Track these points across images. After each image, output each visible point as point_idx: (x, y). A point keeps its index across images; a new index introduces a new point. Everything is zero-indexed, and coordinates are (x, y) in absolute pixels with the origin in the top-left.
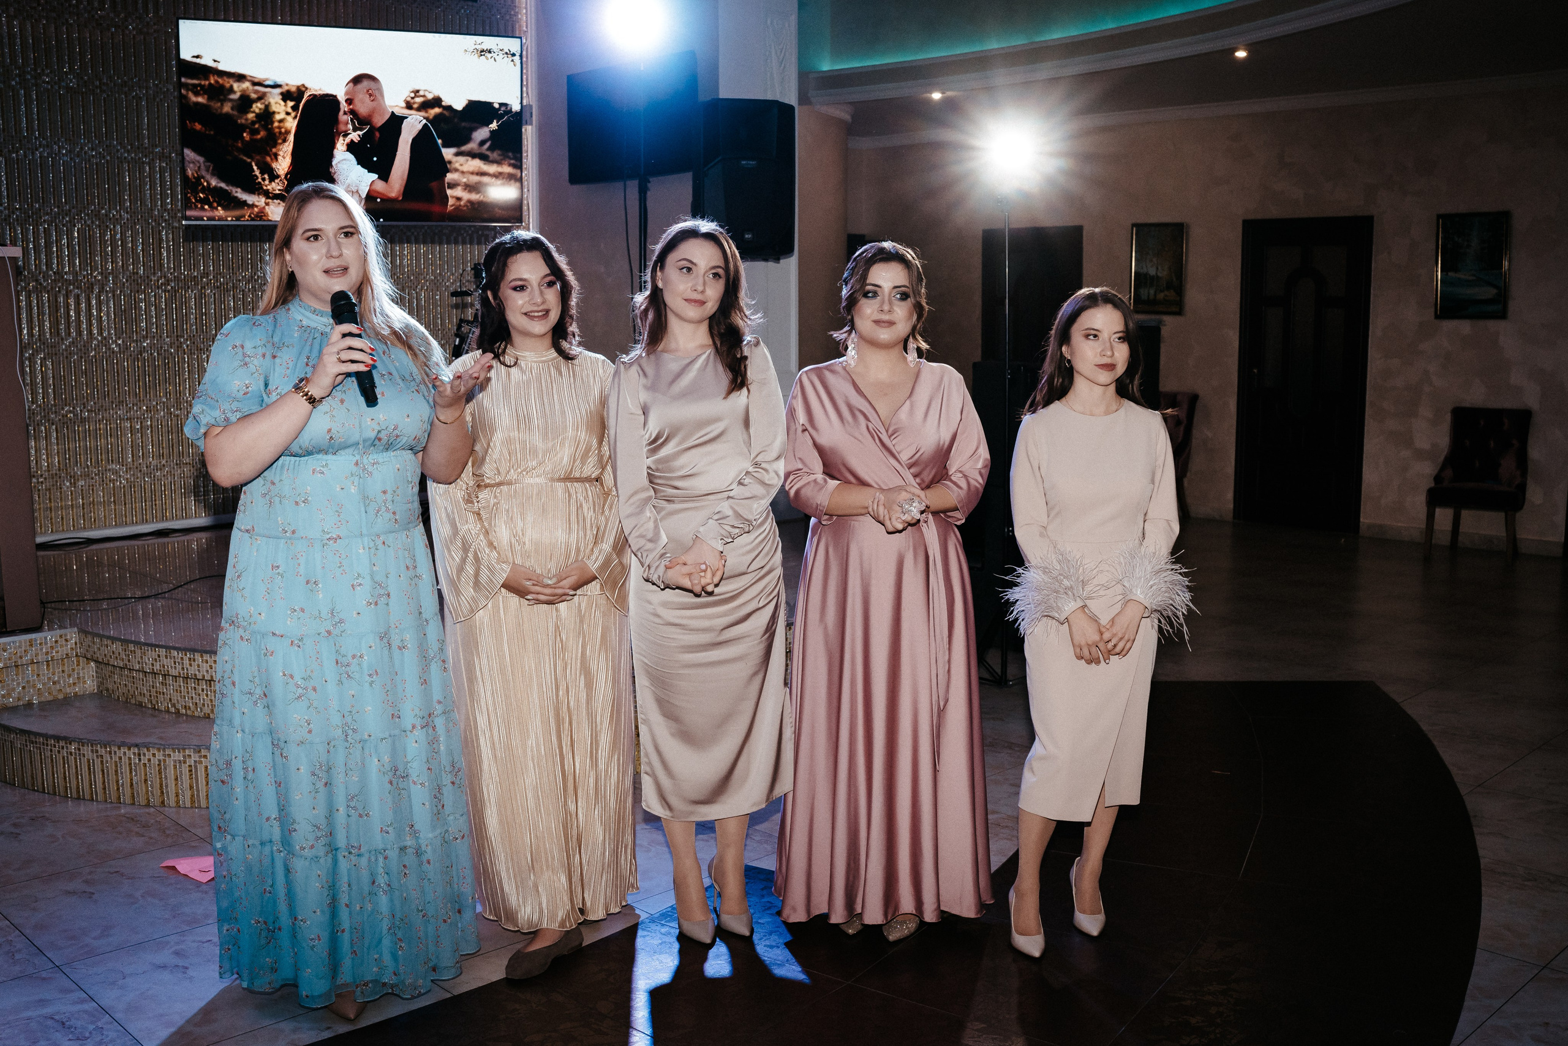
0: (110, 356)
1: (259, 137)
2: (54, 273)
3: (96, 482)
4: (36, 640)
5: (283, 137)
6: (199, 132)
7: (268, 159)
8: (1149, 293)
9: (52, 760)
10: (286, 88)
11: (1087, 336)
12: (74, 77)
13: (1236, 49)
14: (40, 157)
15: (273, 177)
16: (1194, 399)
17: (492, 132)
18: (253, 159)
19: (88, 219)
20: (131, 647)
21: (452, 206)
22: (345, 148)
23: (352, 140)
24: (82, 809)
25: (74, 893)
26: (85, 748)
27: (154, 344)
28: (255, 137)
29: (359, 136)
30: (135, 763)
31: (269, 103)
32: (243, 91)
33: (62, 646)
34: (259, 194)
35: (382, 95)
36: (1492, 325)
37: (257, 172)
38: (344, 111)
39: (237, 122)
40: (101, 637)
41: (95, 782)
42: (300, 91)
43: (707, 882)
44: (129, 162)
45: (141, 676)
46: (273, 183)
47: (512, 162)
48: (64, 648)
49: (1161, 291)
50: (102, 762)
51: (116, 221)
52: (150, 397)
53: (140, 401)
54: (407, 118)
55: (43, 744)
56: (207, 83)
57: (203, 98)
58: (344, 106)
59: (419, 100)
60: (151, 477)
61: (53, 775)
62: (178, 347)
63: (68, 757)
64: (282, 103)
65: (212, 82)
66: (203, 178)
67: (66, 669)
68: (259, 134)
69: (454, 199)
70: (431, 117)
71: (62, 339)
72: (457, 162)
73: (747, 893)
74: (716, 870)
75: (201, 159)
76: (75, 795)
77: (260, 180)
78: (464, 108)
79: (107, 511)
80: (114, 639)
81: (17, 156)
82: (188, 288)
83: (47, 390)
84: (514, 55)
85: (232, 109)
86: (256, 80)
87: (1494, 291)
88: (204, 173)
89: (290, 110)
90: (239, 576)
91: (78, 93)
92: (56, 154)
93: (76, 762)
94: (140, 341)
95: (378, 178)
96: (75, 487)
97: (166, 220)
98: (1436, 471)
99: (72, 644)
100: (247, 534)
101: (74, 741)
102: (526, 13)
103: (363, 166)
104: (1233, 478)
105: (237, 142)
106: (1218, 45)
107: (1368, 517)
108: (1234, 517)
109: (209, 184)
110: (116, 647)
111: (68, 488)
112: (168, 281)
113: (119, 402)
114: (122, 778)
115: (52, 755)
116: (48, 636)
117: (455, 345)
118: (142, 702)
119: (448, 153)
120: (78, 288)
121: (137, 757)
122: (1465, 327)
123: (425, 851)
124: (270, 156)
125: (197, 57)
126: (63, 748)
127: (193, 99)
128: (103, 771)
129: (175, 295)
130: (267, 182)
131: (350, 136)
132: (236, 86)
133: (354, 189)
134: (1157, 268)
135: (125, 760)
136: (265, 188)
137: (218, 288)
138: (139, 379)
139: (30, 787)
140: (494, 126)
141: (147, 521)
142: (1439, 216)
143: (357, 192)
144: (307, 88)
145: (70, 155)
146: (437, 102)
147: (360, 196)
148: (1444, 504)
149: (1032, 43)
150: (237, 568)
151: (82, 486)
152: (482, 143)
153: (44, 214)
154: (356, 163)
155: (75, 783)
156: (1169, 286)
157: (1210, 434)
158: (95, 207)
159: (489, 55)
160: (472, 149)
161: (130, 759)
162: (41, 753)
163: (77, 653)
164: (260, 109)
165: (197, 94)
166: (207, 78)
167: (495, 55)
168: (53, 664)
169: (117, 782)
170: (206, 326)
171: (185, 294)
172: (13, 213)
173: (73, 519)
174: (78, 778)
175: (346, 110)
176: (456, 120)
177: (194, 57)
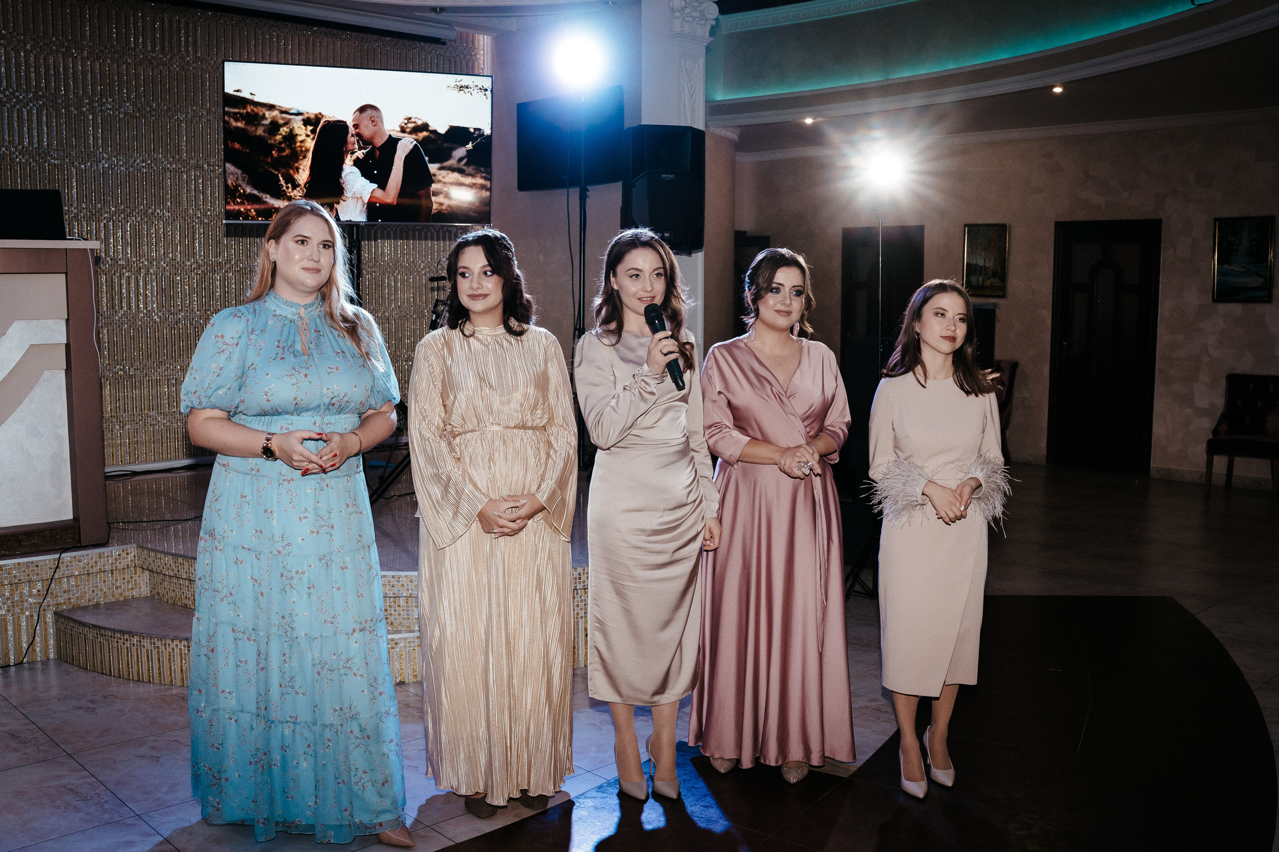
0: (153, 326)
1: (285, 154)
2: (111, 259)
3: (140, 426)
4: (104, 553)
5: (303, 155)
6: (238, 150)
7: (292, 171)
8: (978, 280)
9: (118, 650)
10: (306, 116)
11: (936, 314)
12: (130, 105)
13: (1053, 86)
14: (103, 168)
15: (295, 186)
16: (1015, 366)
17: (468, 151)
18: (279, 172)
19: (138, 216)
20: (180, 560)
21: (436, 209)
22: (352, 163)
23: (358, 157)
24: (142, 689)
25: (143, 757)
26: (145, 640)
27: (187, 316)
28: (281, 154)
29: (363, 153)
30: (185, 654)
31: (293, 127)
32: (274, 117)
33: (124, 559)
34: (283, 199)
35: (382, 122)
36: (1260, 308)
37: (283, 182)
38: (352, 134)
39: (267, 142)
40: (156, 551)
41: (152, 668)
42: (318, 118)
43: (644, 757)
44: (171, 171)
45: (187, 584)
46: (295, 191)
47: (484, 175)
48: (126, 561)
49: (989, 279)
50: (158, 652)
51: (160, 218)
52: (183, 358)
53: (175, 361)
54: (401, 139)
55: (111, 637)
56: (245, 111)
57: (242, 123)
58: (352, 130)
59: (411, 125)
60: (183, 422)
61: (119, 661)
62: (206, 318)
63: (131, 648)
64: (304, 127)
65: (249, 110)
66: (240, 186)
67: (126, 576)
68: (285, 151)
69: (437, 205)
70: (420, 139)
71: (116, 312)
72: (440, 175)
73: (678, 765)
74: (653, 745)
75: (239, 172)
76: (136, 678)
77: (284, 188)
78: (446, 132)
79: (147, 449)
80: (167, 554)
81: (85, 167)
82: (215, 271)
83: (103, 353)
84: (486, 90)
85: (264, 132)
86: (283, 109)
87: (1261, 280)
88: (240, 182)
89: (309, 133)
90: (216, 500)
91: (134, 117)
92: (114, 165)
93: (137, 651)
94: (177, 313)
95: (378, 187)
96: (123, 430)
97: (198, 218)
98: (1215, 424)
99: (131, 557)
100: (224, 468)
101: (137, 635)
102: (484, 54)
103: (366, 178)
104: (1046, 430)
105: (268, 159)
106: (1039, 83)
107: (1158, 462)
108: (1047, 462)
109: (244, 191)
110: (169, 559)
111: (118, 431)
112: (199, 266)
113: (159, 362)
114: (174, 665)
115: (118, 646)
116: (113, 551)
117: (432, 320)
118: (187, 604)
119: (433, 168)
120: (129, 271)
121: (186, 649)
122: (1237, 309)
123: (365, 729)
124: (293, 170)
125: (238, 91)
126: (127, 640)
127: (234, 124)
128: (159, 659)
129: (205, 277)
130: (290, 190)
131: (356, 154)
132: (267, 114)
133: (359, 196)
134: (985, 260)
135: (177, 651)
136: (288, 194)
137: (238, 271)
138: (175, 344)
139: (100, 671)
140: (470, 146)
141: (179, 458)
142: (1216, 220)
143: (361, 197)
144: (323, 116)
145: (126, 166)
146: (425, 127)
147: (363, 201)
148: (1221, 452)
149: (887, 80)
150: (215, 493)
151: (129, 429)
152: (460, 160)
153: (104, 212)
154: (360, 175)
155: (136, 669)
156: (995, 274)
157: (1027, 395)
158: (144, 207)
159: (467, 90)
160: (452, 164)
161: (181, 650)
162: (109, 644)
163: (135, 564)
164: (286, 132)
165: (237, 120)
166: (245, 108)
167: (471, 90)
168: (116, 573)
169: (170, 668)
170: (228, 302)
171: (212, 277)
172: (81, 212)
173: (121, 456)
174: (138, 664)
175: (353, 133)
176: (440, 142)
177: (235, 91)
